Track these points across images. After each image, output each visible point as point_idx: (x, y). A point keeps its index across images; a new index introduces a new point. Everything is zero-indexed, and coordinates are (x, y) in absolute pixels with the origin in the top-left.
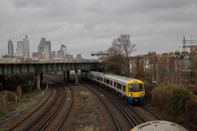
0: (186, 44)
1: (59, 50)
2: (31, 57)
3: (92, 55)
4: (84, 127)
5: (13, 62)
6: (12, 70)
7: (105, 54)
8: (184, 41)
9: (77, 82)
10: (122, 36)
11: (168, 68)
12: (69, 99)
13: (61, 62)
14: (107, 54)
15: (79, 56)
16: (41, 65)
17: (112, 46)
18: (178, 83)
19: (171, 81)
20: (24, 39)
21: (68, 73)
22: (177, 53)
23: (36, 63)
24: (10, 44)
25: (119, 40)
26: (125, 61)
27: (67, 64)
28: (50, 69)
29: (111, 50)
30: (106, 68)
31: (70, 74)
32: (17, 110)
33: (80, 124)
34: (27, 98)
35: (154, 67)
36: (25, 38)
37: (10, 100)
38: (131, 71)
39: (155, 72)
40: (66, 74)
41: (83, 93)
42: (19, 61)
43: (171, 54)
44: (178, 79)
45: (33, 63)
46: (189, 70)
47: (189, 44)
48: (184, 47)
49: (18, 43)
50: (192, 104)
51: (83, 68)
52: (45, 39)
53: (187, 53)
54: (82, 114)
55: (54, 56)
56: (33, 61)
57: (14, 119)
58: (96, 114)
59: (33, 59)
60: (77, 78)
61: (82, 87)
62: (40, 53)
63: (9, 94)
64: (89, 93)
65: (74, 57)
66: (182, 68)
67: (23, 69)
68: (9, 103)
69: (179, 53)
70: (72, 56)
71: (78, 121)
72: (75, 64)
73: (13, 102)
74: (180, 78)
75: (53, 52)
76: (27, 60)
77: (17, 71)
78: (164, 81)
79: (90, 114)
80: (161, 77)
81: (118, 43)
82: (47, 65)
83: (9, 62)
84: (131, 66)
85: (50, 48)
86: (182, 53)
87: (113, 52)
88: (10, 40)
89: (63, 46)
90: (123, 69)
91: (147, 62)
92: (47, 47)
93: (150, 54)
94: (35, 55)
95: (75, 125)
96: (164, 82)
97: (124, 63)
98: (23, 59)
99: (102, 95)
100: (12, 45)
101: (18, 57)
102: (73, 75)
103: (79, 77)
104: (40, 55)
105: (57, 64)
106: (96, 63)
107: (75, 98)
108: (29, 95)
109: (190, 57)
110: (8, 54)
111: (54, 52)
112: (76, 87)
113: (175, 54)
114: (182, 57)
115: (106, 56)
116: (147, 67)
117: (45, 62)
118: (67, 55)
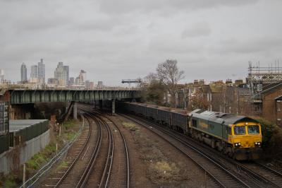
1: (78, 76)
3: (123, 82)
10: (168, 61)
13: (82, 89)
15: (100, 83)
20: (39, 63)
24: (24, 68)
25: (165, 66)
36: (40, 61)
49: (32, 67)
52: (62, 63)
55: (73, 82)
59: (49, 86)
62: (57, 80)
85: (68, 73)
88: (23, 64)
89: (82, 72)
92: (65, 72)
94: (51, 81)
101: (33, 83)
104: (56, 82)
111: (72, 79)
118: (87, 82)
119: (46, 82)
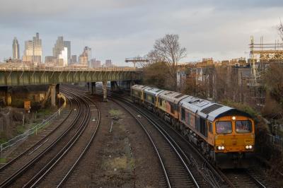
0: (254, 49)
2: (44, 63)
3: (127, 61)
4: (114, 158)
5: (19, 69)
6: (18, 80)
7: (144, 61)
8: (252, 44)
9: (105, 97)
10: (168, 36)
11: (228, 81)
12: (94, 120)
13: (84, 69)
14: (147, 61)
15: (108, 62)
16: (57, 73)
17: (154, 49)
18: (243, 101)
19: (232, 99)
20: (34, 38)
21: (94, 84)
22: (242, 61)
23: (50, 70)
24: (16, 44)
25: (163, 41)
26: (170, 70)
27: (92, 73)
28: (69, 79)
29: (152, 54)
30: (145, 79)
31: (97, 86)
32: (25, 133)
33: (109, 154)
34: (38, 117)
35: (211, 79)
36: (35, 36)
37: (16, 120)
38: (178, 84)
39: (211, 85)
40: (90, 86)
41: (113, 112)
42: (28, 68)
43: (233, 62)
44: (242, 95)
45: (46, 70)
46: (257, 85)
47: (259, 49)
48: (252, 52)
49: (26, 42)
50: (260, 130)
51: (114, 78)
52: (62, 38)
53: (256, 60)
54: (111, 140)
55: (75, 61)
56: (47, 68)
57: (21, 146)
58: (131, 141)
59: (46, 65)
60: (105, 92)
61: (112, 105)
62: (56, 58)
63: (13, 112)
64: (122, 113)
65: (102, 64)
66: (248, 82)
67: (32, 77)
68: (14, 123)
69: (244, 61)
70: (99, 62)
71: (107, 150)
72: (103, 72)
73: (19, 122)
74: (245, 95)
75: (73, 56)
76: (38, 66)
77: (24, 81)
78: (223, 98)
79: (122, 141)
80: (219, 93)
81: (163, 45)
82: (65, 73)
83: (14, 69)
84: (178, 77)
85: (69, 50)
86: (249, 60)
87: (154, 58)
88: (15, 38)
89: (87, 48)
90: (168, 81)
91: (201, 73)
92: (66, 49)
93: (205, 62)
94: (49, 59)
95: (102, 154)
96: (223, 100)
97: (169, 72)
98: (33, 64)
99: (139, 116)
100: (18, 46)
101: (26, 62)
102: (100, 88)
103: (108, 90)
104: (55, 60)
105: (79, 73)
106: (131, 72)
107: (102, 119)
108: (40, 114)
109: (259, 67)
110: (12, 58)
111: (75, 57)
112: (105, 104)
113: (240, 61)
114: (249, 66)
115: (145, 63)
116: (200, 79)
117: (63, 70)
118: (93, 61)
119: (43, 61)
